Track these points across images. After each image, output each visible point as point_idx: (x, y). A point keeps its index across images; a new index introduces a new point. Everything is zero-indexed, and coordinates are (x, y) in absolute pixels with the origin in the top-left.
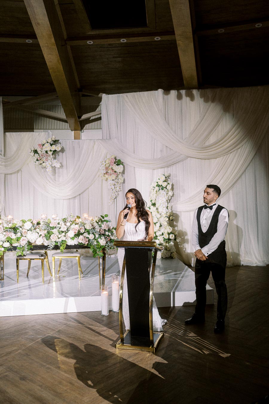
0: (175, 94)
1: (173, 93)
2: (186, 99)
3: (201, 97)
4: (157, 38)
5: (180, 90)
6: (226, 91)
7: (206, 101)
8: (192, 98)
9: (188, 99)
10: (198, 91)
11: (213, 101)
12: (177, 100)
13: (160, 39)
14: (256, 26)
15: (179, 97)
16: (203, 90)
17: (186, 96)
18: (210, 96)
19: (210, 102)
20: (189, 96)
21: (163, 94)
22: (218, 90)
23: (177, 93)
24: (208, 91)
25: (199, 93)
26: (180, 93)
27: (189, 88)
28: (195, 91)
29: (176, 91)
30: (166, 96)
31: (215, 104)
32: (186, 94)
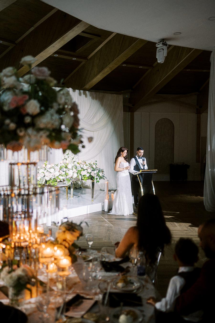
1: (77, 91)
2: (83, 96)
4: (74, 59)
5: (81, 90)
6: (101, 94)
7: (93, 98)
8: (86, 96)
9: (84, 96)
10: (89, 92)
11: (96, 99)
12: (79, 96)
15: (80, 94)
16: (91, 92)
17: (83, 94)
18: (95, 96)
19: (95, 100)
20: (85, 95)
21: (72, 91)
22: (98, 93)
23: (79, 92)
24: (93, 93)
25: (89, 93)
26: (80, 92)
27: (85, 90)
28: (87, 92)
29: (78, 90)
30: (74, 93)
31: (97, 101)
32: (83, 93)
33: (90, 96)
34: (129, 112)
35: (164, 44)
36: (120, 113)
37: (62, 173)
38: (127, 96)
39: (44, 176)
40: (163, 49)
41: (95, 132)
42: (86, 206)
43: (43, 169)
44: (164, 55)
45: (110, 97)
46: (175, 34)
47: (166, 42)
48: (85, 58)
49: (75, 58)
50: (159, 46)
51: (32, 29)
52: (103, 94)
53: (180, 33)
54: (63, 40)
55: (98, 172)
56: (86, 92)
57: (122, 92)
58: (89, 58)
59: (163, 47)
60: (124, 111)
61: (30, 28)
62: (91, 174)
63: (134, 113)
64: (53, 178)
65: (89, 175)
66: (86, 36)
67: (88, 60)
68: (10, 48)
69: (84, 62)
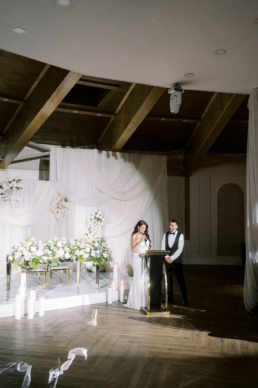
0: (105, 153)
1: (104, 152)
2: (112, 158)
3: (122, 158)
4: (99, 115)
5: (109, 151)
6: (136, 156)
7: (125, 160)
8: (116, 158)
9: (114, 158)
10: (120, 153)
11: (129, 161)
12: (106, 158)
13: (100, 115)
14: (162, 119)
15: (108, 156)
16: (123, 153)
17: (112, 156)
18: (128, 158)
19: (127, 162)
20: (114, 156)
21: (97, 153)
22: (132, 154)
23: (106, 153)
24: (126, 154)
25: (120, 155)
26: (109, 153)
27: (114, 151)
28: (118, 153)
29: (106, 152)
30: (99, 154)
31: (130, 163)
32: (112, 154)
33: (122, 157)
34: (183, 176)
35: (178, 89)
36: (163, 177)
37: (47, 253)
38: (180, 157)
39: (23, 256)
40: (176, 96)
41: (127, 202)
42: (82, 295)
43: (23, 247)
44: (177, 103)
45: (148, 159)
46: (187, 75)
47: (180, 87)
48: (113, 113)
49: (100, 113)
50: (172, 92)
51: (36, 83)
52: (139, 155)
53: (191, 75)
54: (59, 93)
55: (101, 251)
56: (116, 153)
57: (172, 151)
58: (117, 113)
59: (175, 94)
60: (168, 175)
61: (33, 83)
62: (90, 254)
63: (190, 177)
64: (33, 258)
65: (89, 256)
66: (102, 87)
67: (116, 115)
68: (21, 106)
69: (112, 117)
